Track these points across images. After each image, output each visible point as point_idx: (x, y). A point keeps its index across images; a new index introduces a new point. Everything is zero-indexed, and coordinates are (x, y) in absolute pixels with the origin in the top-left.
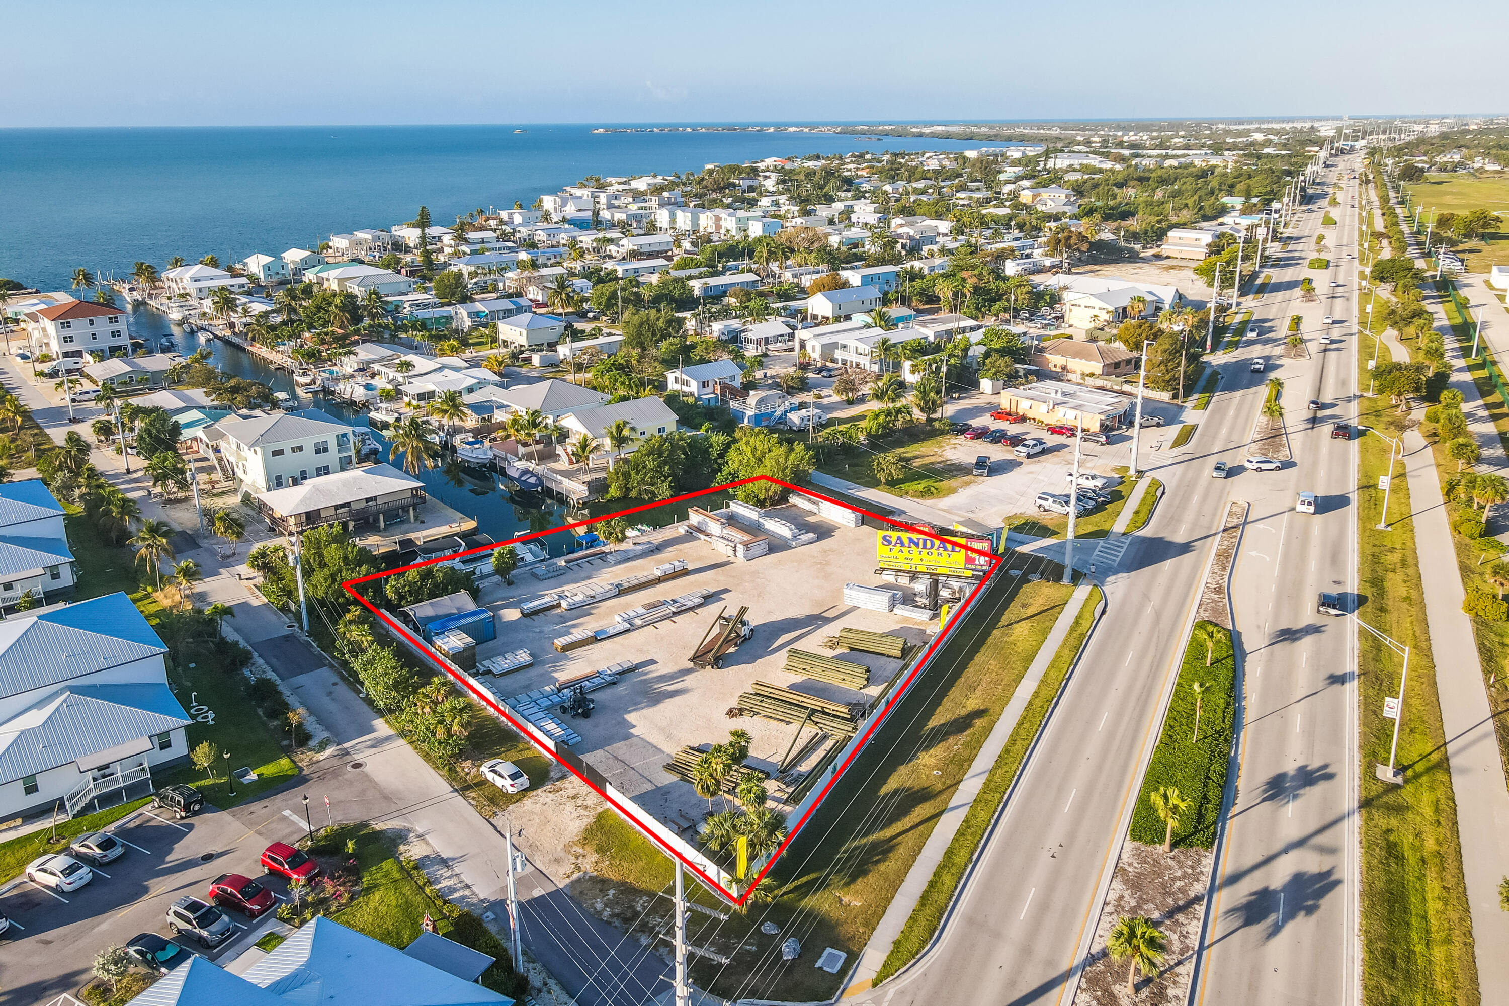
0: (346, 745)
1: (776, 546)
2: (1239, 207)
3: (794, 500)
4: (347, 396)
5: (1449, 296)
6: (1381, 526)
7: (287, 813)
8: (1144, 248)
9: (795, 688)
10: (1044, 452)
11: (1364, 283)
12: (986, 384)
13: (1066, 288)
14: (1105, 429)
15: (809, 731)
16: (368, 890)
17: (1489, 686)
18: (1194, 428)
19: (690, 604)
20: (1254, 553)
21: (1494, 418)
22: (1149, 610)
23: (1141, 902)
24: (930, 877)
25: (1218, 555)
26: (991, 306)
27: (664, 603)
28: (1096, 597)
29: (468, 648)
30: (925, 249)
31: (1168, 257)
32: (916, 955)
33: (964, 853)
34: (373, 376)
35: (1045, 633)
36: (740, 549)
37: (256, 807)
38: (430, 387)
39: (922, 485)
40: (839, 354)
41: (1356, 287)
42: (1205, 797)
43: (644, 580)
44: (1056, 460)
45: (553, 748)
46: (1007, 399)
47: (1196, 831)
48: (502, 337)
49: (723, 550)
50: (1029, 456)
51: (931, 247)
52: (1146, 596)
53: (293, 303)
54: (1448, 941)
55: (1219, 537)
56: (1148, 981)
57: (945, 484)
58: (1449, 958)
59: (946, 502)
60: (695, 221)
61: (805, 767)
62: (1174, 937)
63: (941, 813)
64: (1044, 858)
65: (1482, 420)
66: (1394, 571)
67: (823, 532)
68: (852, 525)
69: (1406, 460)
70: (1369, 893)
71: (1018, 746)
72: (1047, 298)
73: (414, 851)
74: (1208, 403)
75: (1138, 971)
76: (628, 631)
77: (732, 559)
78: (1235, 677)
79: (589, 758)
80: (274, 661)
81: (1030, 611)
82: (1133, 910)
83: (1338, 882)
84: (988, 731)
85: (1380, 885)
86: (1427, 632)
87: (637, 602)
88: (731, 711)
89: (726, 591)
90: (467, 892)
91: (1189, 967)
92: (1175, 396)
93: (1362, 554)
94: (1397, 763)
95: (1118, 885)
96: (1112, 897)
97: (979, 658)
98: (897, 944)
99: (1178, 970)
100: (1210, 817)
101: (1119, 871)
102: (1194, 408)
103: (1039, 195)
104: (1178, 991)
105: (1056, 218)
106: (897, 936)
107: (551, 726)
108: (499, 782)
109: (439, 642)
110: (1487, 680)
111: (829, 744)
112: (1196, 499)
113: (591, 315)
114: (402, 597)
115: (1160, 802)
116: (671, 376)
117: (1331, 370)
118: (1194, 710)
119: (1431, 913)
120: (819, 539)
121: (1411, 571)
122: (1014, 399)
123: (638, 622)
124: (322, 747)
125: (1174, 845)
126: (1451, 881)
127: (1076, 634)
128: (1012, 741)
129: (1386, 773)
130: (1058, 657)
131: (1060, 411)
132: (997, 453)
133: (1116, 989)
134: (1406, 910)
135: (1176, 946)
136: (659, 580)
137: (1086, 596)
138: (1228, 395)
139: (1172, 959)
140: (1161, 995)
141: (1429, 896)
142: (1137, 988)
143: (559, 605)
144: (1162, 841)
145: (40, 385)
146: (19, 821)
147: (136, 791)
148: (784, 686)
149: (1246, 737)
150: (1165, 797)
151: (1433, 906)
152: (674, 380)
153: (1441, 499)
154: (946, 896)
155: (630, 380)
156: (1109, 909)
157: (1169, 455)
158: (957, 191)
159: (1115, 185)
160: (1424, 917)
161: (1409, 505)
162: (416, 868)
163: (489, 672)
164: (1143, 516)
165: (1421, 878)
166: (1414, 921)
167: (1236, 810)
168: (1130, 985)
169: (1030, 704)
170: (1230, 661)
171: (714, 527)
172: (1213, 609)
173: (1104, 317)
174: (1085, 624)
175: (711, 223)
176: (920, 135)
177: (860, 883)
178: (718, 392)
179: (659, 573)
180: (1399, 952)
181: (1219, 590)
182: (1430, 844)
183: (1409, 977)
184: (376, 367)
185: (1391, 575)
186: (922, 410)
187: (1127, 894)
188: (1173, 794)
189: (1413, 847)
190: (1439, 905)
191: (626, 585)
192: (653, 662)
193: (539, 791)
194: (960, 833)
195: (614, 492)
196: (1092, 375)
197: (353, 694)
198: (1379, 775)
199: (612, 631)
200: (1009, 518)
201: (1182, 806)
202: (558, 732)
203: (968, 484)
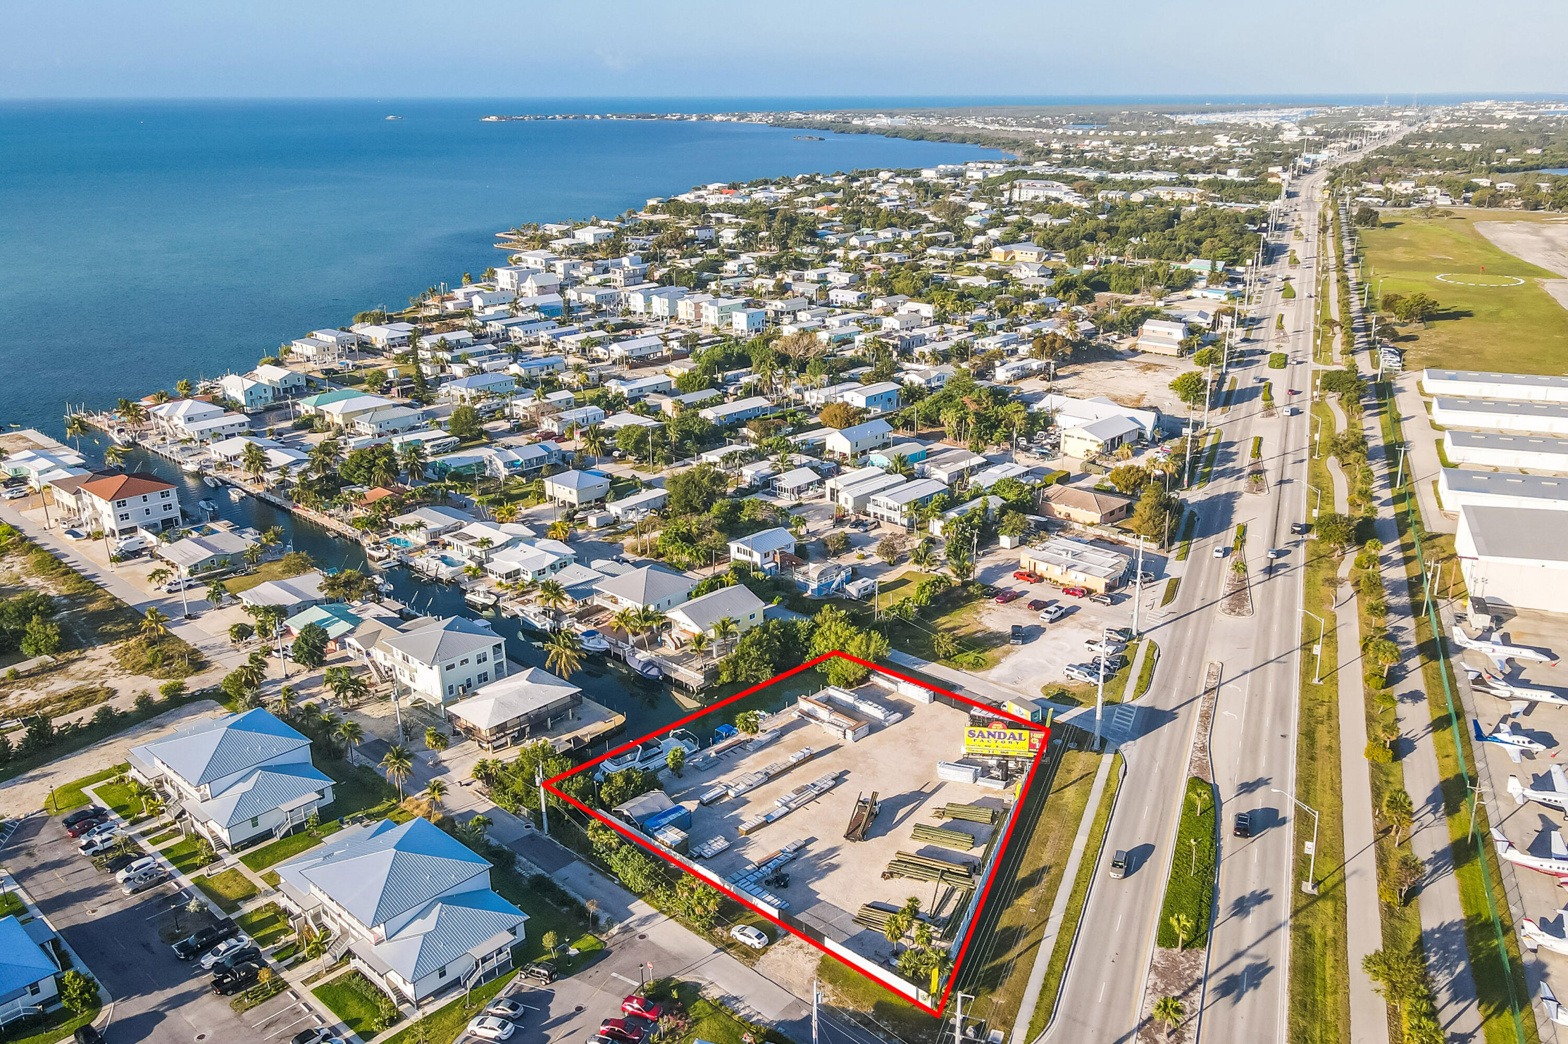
0: (626, 922)
1: (875, 727)
2: (1206, 273)
3: (875, 679)
4: (432, 574)
5: (1385, 405)
6: (1315, 681)
7: (614, 974)
8: (1121, 338)
9: (921, 853)
10: (1062, 616)
11: (1315, 393)
12: (1005, 541)
13: (1058, 411)
14: (1110, 588)
15: (943, 887)
16: (697, 1021)
17: (1375, 817)
18: (1178, 580)
19: (826, 787)
20: (1226, 713)
21: (1407, 560)
22: (1156, 770)
23: (1167, 985)
24: (1042, 981)
25: (1201, 716)
26: (992, 435)
27: (806, 788)
28: (1119, 761)
29: (685, 840)
30: (917, 351)
31: (1144, 352)
32: (1043, 1029)
33: (1060, 964)
34: (445, 546)
35: (1086, 794)
36: (849, 734)
37: (591, 971)
38: (515, 566)
39: (971, 656)
40: (870, 508)
41: (1309, 396)
42: (1200, 914)
43: (784, 767)
44: (1073, 623)
45: (776, 915)
46: (1026, 557)
47: (1196, 938)
48: (549, 492)
49: (834, 735)
50: (1052, 621)
51: (922, 349)
52: (1153, 758)
53: (327, 459)
54: (1335, 992)
55: (1201, 699)
56: (1174, 1031)
57: (989, 655)
58: (1335, 1003)
59: (994, 673)
60: (673, 307)
61: (946, 913)
62: (1187, 1004)
63: (1040, 941)
64: (1108, 963)
65: (1397, 564)
66: (1322, 723)
67: (904, 709)
68: (927, 701)
69: (1338, 612)
70: (1294, 969)
71: (1081, 887)
72: (1042, 421)
73: (713, 993)
74: (1188, 552)
75: (1169, 1026)
76: (787, 813)
77: (842, 742)
78: (1216, 823)
79: (802, 917)
80: (534, 859)
81: (1075, 776)
82: (1163, 991)
83: (1272, 968)
84: (1060, 877)
85: (1300, 962)
86: (1340, 775)
87: (786, 786)
88: (884, 875)
89: (847, 772)
90: (760, 1017)
91: (1196, 1020)
92: (1162, 546)
93: (1301, 708)
94: (1314, 880)
95: (1152, 975)
96: (1150, 984)
97: (1043, 819)
98: (1031, 1023)
99: (1190, 1023)
100: (1204, 927)
101: (1153, 967)
102: (1178, 558)
103: (1011, 252)
104: (1190, 1034)
105: (1034, 296)
106: (1030, 1019)
107: (769, 898)
108: (749, 942)
109: (661, 837)
110: (1374, 812)
111: (957, 895)
112: (1183, 660)
113: (616, 454)
114: (612, 799)
115: (1175, 923)
116: (733, 546)
117: (1286, 505)
118: (1191, 852)
119: (1328, 976)
120: (904, 718)
121: (1333, 723)
122: (1033, 561)
123: (793, 805)
124: (610, 924)
125: (1183, 948)
126: (1340, 955)
127: (1108, 795)
128: (1077, 884)
129: (1307, 887)
130: (1098, 815)
131: (1072, 574)
132: (1026, 619)
133: (1158, 1037)
134: (1314, 976)
135: (1188, 1010)
136: (795, 766)
137: (1111, 761)
138: (1204, 541)
139: (1187, 1017)
140: (1181, 1038)
141: (1327, 966)
142: (1169, 1035)
143: (727, 794)
144: (1176, 946)
145: (118, 571)
146: (432, 998)
147: (504, 970)
148: (913, 852)
149: (1223, 868)
150: (1178, 919)
151: (1329, 972)
152: (737, 551)
153: (1358, 651)
154: (1053, 993)
155: (697, 551)
156: (1149, 991)
157: (1160, 613)
158: (929, 246)
159: (1084, 238)
160: (1324, 980)
161: (1336, 658)
162: (721, 1004)
163: (700, 856)
164: (1145, 678)
165: (1323, 955)
166: (1318, 982)
167: (1217, 922)
168: (1165, 1034)
169: (1085, 854)
170: (1212, 810)
171: (823, 713)
172: (1199, 766)
173: (1094, 448)
174: (1114, 785)
175: (691, 310)
176: (865, 131)
177: (1000, 990)
178: (778, 560)
179: (794, 761)
180: (1309, 1001)
181: (1203, 749)
182: (1330, 933)
183: (1313, 1015)
184: (446, 538)
185: (1320, 726)
186: (958, 576)
187: (1158, 981)
188: (1183, 917)
189: (1321, 937)
190: (1332, 971)
191: (772, 773)
192: (812, 840)
193: (776, 945)
194: (1055, 951)
195: (725, 677)
196: (1092, 524)
197: (609, 882)
198: (1303, 889)
199: (776, 815)
200: (1045, 687)
201: (1188, 925)
202: (776, 902)
203: (1007, 653)
